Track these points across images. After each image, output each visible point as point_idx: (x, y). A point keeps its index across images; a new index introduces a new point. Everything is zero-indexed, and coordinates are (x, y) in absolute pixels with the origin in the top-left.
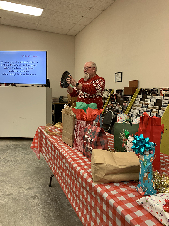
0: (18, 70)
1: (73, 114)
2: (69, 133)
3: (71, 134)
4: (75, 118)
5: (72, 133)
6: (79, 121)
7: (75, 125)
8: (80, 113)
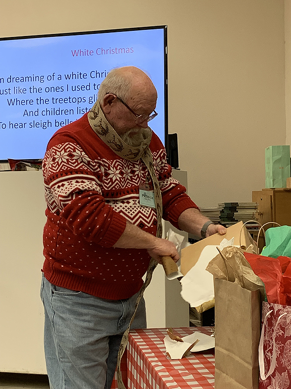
1: (252, 277)
2: (237, 358)
3: (246, 365)
4: (260, 297)
5: (250, 360)
6: (277, 307)
7: (262, 323)
8: (280, 275)
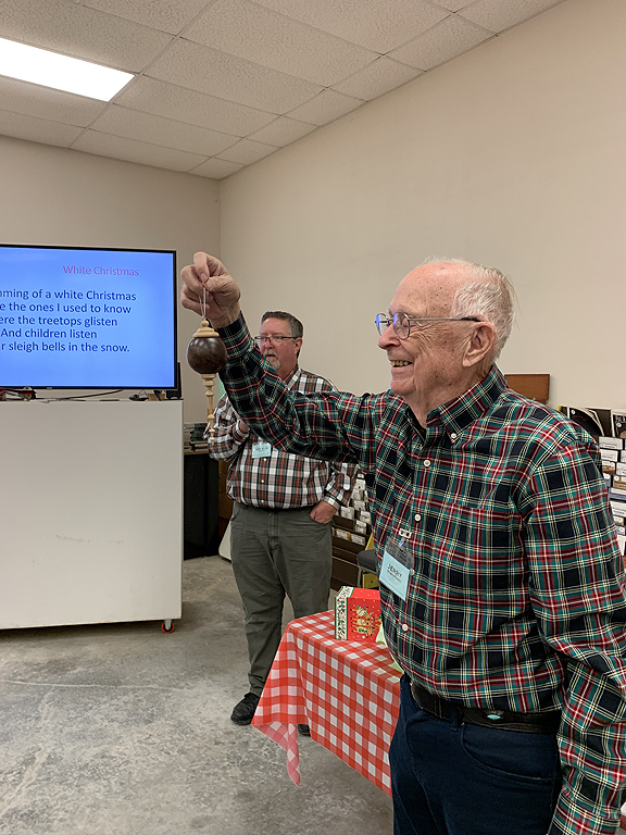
0: (45, 327)
